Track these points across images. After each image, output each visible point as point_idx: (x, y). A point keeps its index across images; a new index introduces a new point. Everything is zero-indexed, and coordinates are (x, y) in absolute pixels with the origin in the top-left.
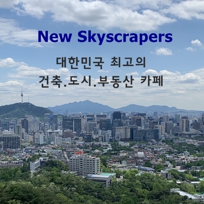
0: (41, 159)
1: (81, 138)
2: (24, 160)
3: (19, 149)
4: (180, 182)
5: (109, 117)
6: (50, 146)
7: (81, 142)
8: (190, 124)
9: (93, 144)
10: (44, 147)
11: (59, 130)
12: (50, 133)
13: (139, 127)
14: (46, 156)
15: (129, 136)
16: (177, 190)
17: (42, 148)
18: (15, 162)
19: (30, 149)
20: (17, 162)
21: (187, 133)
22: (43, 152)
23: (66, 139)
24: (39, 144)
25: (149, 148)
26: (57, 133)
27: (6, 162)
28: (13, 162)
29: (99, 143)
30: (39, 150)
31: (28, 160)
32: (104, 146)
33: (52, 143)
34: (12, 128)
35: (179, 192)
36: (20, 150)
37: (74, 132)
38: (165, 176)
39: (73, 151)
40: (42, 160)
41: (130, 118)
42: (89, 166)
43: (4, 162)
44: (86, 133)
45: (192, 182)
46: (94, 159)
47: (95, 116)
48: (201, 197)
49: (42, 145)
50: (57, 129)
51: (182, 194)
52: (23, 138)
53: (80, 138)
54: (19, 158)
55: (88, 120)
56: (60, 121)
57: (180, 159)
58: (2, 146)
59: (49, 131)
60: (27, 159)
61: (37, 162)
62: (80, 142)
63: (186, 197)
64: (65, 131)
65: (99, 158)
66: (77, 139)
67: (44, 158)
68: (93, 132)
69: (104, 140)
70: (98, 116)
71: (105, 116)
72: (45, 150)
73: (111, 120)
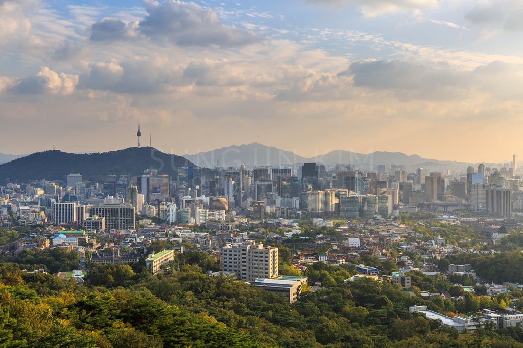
3: (132, 231)
4: (427, 295)
5: (296, 172)
8: (446, 187)
9: (265, 222)
10: (176, 227)
11: (203, 197)
12: (188, 202)
13: (351, 192)
15: (331, 208)
16: (422, 310)
17: (173, 229)
21: (440, 202)
22: (175, 236)
23: (216, 212)
24: (168, 223)
26: (201, 202)
29: (276, 220)
30: (167, 233)
32: (285, 226)
33: (191, 220)
34: (120, 192)
36: (134, 233)
38: (400, 283)
41: (334, 175)
42: (259, 262)
44: (254, 203)
46: (267, 252)
47: (269, 171)
48: (466, 322)
49: (172, 223)
50: (199, 195)
51: (431, 316)
59: (186, 198)
63: (438, 323)
64: (214, 198)
65: (276, 249)
68: (265, 201)
69: (285, 215)
70: (275, 171)
71: (288, 171)
72: (178, 233)
73: (300, 179)
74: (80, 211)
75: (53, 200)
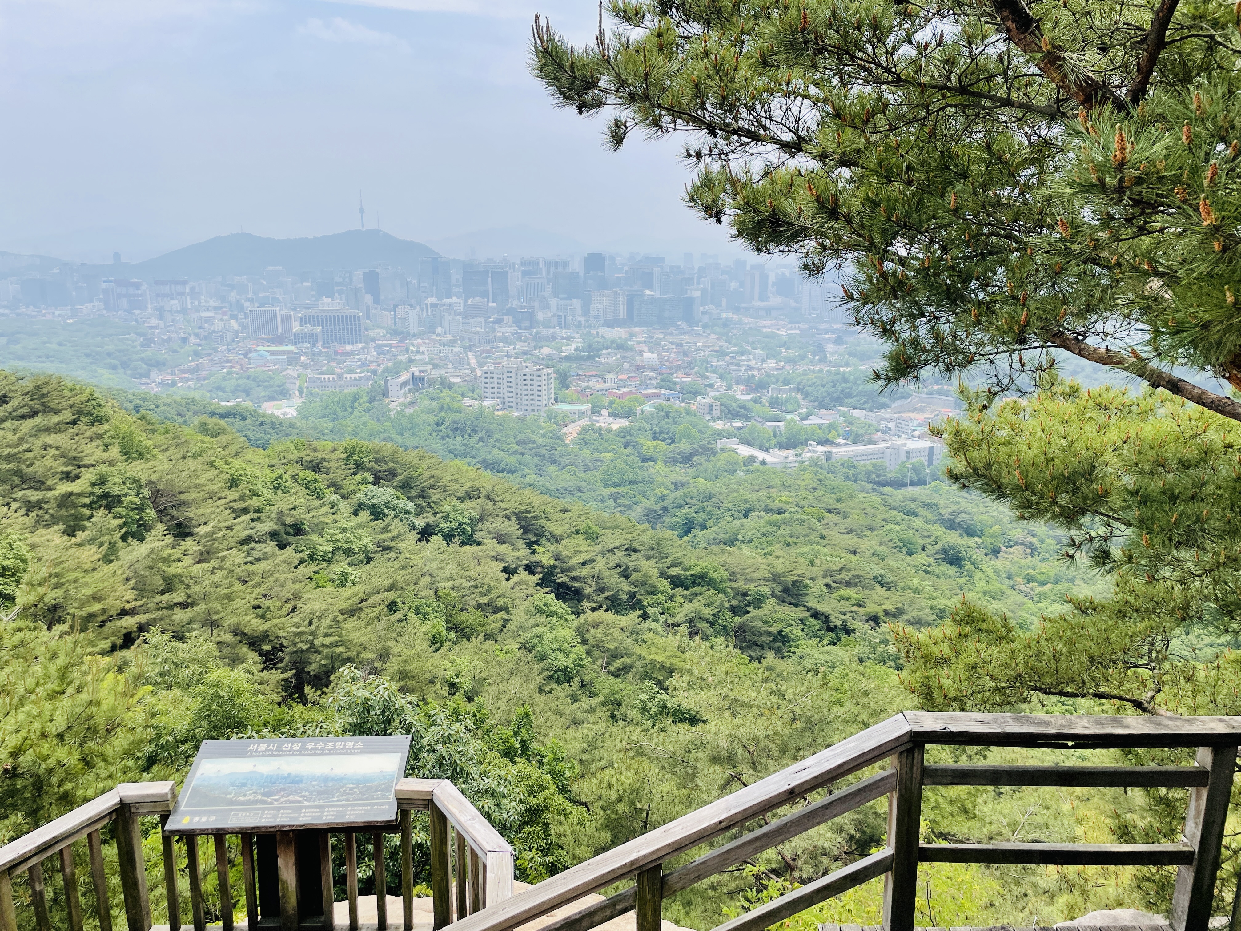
0: (415, 369)
1: (508, 319)
2: (374, 372)
3: (360, 346)
4: (739, 425)
5: (577, 266)
6: (434, 337)
7: (509, 329)
8: (770, 284)
9: (537, 333)
10: (419, 341)
11: (454, 299)
12: (433, 306)
13: (648, 292)
14: (426, 364)
15: (623, 313)
16: (733, 444)
17: (415, 342)
18: (353, 376)
19: (386, 345)
20: (357, 376)
21: (762, 304)
22: (418, 352)
23: (472, 321)
24: (408, 334)
25: (672, 343)
26: (451, 306)
27: (331, 377)
28: (348, 376)
29: (551, 331)
30: (407, 350)
31: (383, 372)
32: (563, 338)
33: (439, 330)
34: (340, 293)
35: (736, 447)
36: (362, 348)
37: (491, 304)
38: (706, 411)
39: (489, 352)
40: (417, 374)
41: (626, 268)
42: (529, 387)
43: (326, 377)
44: (521, 307)
45: (769, 424)
46: (538, 372)
47: (541, 264)
48: (786, 458)
49: (414, 336)
50: (449, 296)
51: (745, 451)
52: (368, 318)
53: (506, 318)
54: (360, 367)
55: (525, 274)
56: (456, 276)
57: (743, 368)
58: (320, 337)
59: (431, 300)
60: (380, 369)
61: (405, 377)
62: (504, 329)
63: (751, 460)
64: (470, 301)
65: (550, 370)
66: (498, 321)
67: (422, 368)
68: (536, 304)
69: (562, 323)
70: (548, 264)
71: (566, 264)
72: (422, 349)
73: (582, 274)
74: (286, 319)
75: (247, 304)
